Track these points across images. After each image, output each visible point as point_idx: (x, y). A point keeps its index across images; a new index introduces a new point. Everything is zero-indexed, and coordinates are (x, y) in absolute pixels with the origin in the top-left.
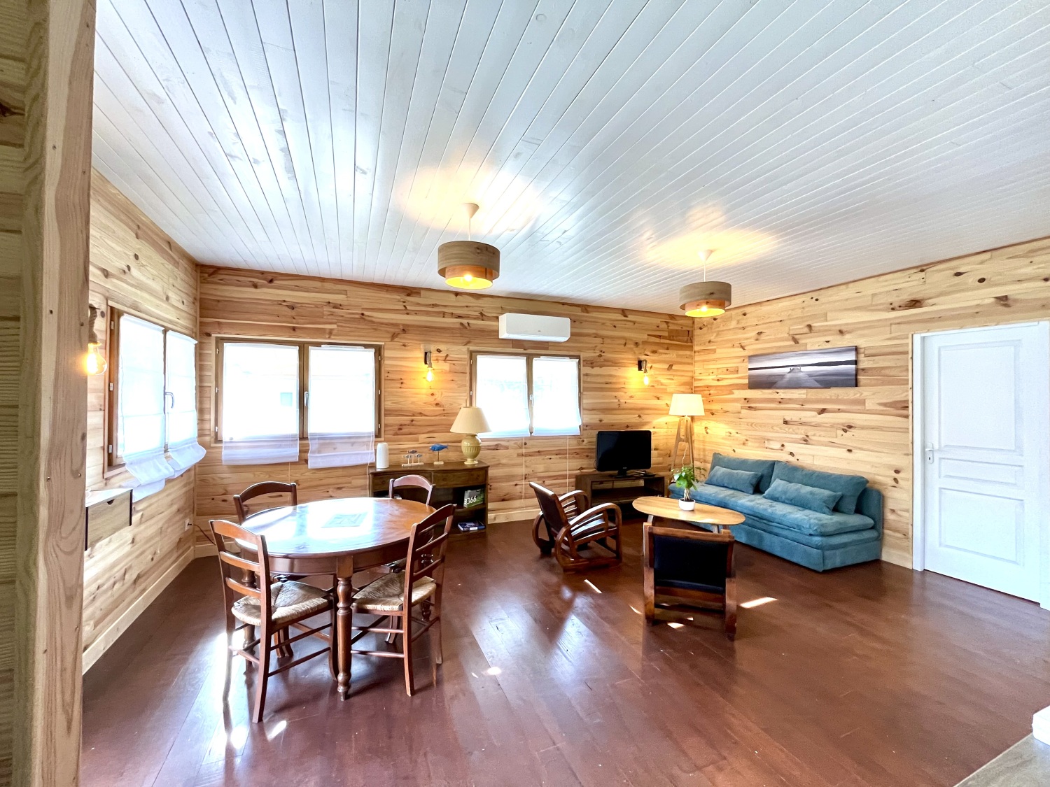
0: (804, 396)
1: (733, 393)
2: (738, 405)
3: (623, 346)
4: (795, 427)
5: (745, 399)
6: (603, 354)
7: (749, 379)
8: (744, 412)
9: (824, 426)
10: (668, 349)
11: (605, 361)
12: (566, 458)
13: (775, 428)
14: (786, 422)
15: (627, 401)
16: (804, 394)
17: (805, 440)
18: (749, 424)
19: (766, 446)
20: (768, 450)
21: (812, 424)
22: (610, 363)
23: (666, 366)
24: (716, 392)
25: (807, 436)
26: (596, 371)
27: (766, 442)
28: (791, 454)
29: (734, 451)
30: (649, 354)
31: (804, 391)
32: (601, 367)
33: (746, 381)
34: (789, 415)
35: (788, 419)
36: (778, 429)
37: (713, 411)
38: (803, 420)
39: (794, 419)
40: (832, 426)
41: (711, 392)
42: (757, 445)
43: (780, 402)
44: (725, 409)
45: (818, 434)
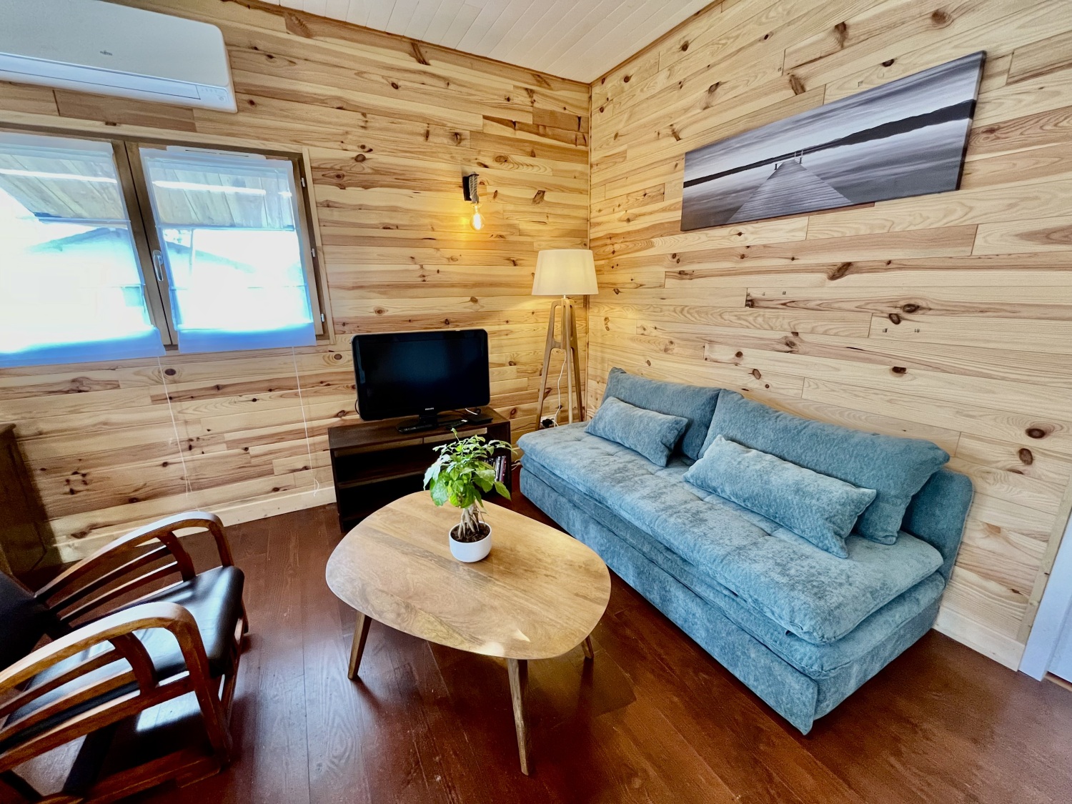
0: (800, 236)
1: (652, 245)
2: (661, 270)
3: (422, 139)
4: (768, 313)
5: (674, 256)
6: (367, 155)
7: (684, 208)
8: (671, 283)
9: (840, 309)
10: (533, 155)
11: (377, 172)
12: (296, 395)
13: (726, 316)
14: (751, 303)
15: (441, 268)
16: (800, 230)
17: (790, 344)
18: (679, 309)
19: (707, 354)
20: (708, 363)
21: (812, 304)
22: (389, 179)
23: (531, 194)
24: (623, 245)
25: (796, 334)
26: (353, 195)
27: (707, 346)
28: (755, 373)
29: (649, 363)
30: (488, 161)
31: (802, 221)
32: (366, 187)
33: (677, 215)
34: (760, 286)
35: (755, 294)
36: (733, 319)
37: (618, 286)
38: (791, 295)
39: (770, 294)
40: (860, 309)
41: (617, 247)
42: (689, 352)
43: (743, 257)
44: (639, 280)
45: (821, 330)
